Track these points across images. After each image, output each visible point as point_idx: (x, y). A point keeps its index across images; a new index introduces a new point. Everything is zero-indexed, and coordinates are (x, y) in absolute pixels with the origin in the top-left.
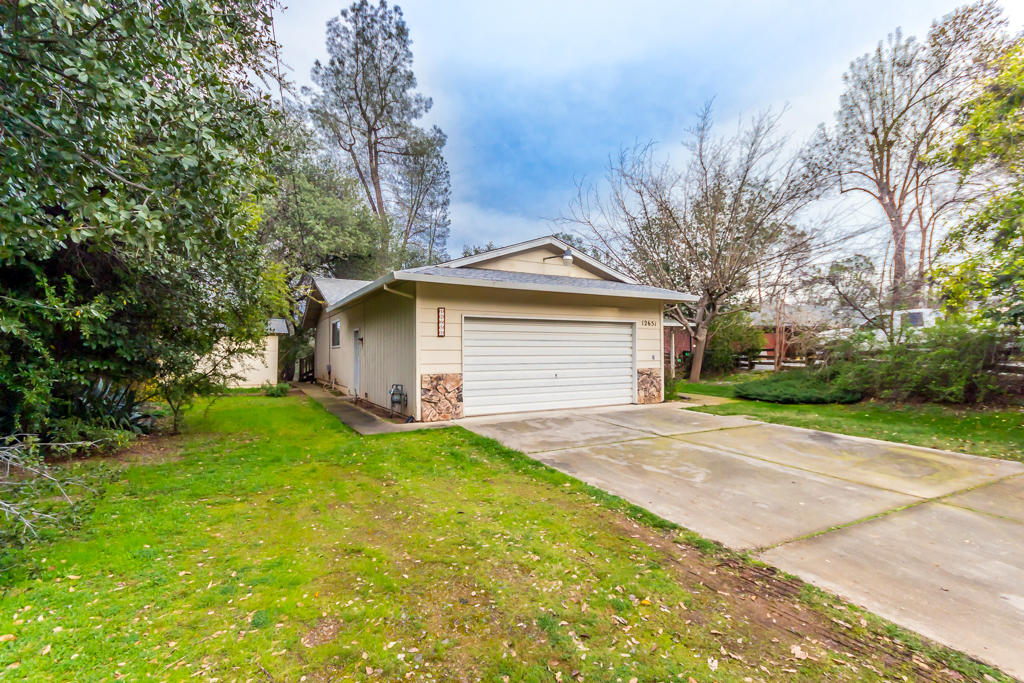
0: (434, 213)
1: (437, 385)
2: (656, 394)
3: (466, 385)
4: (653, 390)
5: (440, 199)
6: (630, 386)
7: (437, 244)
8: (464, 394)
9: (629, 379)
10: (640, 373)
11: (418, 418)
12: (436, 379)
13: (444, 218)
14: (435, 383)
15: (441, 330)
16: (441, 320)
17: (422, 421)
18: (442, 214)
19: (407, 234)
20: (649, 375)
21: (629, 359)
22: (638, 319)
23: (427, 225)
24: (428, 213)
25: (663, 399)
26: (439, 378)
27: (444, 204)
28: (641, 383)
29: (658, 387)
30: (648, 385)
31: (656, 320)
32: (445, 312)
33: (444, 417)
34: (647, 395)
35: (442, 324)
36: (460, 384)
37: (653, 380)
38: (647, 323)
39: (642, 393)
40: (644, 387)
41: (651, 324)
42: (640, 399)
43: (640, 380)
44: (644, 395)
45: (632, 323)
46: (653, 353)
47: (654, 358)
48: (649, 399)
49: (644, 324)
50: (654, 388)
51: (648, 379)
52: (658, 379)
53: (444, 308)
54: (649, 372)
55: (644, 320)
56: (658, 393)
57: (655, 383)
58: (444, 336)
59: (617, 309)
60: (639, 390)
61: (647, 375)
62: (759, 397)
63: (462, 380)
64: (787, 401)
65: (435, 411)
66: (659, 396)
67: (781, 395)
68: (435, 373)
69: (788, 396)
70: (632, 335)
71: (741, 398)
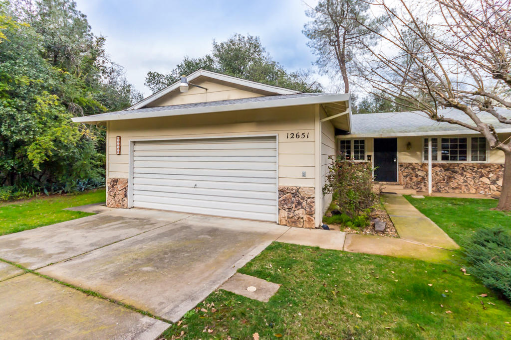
1: (114, 185)
10: (282, 191)
15: (118, 150)
16: (118, 144)
20: (295, 195)
28: (283, 202)
29: (309, 210)
30: (294, 205)
31: (308, 131)
32: (120, 139)
33: (117, 205)
34: (291, 216)
35: (119, 147)
36: (126, 185)
37: (301, 201)
38: (295, 136)
39: (285, 213)
40: (287, 207)
41: (301, 136)
42: (281, 220)
43: (281, 199)
44: (286, 215)
45: (274, 138)
46: (304, 169)
47: (304, 175)
48: (293, 222)
49: (290, 136)
50: (303, 210)
51: (293, 198)
52: (309, 200)
53: (120, 137)
54: (294, 191)
55: (290, 132)
56: (308, 216)
57: (304, 203)
58: (120, 154)
59: (253, 123)
60: (279, 209)
61: (292, 194)
63: (127, 182)
65: (113, 201)
66: (310, 220)
68: (115, 177)
70: (276, 149)
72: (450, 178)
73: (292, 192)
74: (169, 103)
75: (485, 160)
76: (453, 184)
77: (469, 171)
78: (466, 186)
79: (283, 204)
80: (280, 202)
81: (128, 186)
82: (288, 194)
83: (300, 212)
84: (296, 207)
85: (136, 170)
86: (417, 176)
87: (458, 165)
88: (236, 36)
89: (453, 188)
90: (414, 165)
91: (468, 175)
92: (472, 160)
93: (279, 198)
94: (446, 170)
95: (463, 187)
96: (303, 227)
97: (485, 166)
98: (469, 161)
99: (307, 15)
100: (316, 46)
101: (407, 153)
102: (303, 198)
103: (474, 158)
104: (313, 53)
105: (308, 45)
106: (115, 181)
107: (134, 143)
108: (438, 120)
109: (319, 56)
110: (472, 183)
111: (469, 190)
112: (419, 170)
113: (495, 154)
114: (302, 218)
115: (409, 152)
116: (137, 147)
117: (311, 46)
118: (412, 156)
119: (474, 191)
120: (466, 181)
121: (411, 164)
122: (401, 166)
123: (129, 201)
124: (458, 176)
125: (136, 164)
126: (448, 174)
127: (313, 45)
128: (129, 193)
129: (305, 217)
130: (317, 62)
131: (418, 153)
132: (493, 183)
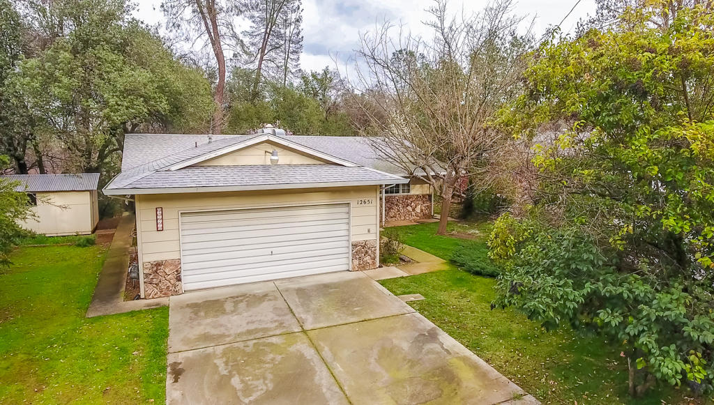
0: (288, 31)
1: (157, 270)
2: (370, 262)
3: (183, 267)
4: (367, 258)
5: (293, 17)
6: (347, 255)
7: (292, 60)
8: (182, 274)
9: (345, 250)
10: (355, 246)
11: (142, 296)
12: (155, 265)
13: (298, 34)
14: (155, 269)
15: (160, 226)
16: (159, 217)
17: (145, 298)
18: (296, 31)
19: (263, 51)
20: (364, 247)
21: (345, 233)
22: (354, 200)
23: (282, 42)
24: (282, 31)
25: (378, 264)
26: (158, 265)
27: (298, 21)
28: (355, 253)
29: (373, 256)
30: (363, 255)
31: (373, 199)
32: (162, 210)
33: (165, 294)
34: (361, 263)
35: (160, 221)
36: (179, 267)
37: (368, 250)
38: (363, 202)
39: (356, 262)
40: (358, 257)
41: (367, 202)
42: (354, 267)
43: (354, 251)
44: (358, 263)
45: (348, 204)
46: (369, 227)
47: (369, 231)
48: (363, 267)
49: (359, 203)
50: (369, 257)
51: (362, 250)
52: (373, 249)
53: (162, 208)
54: (363, 244)
55: (360, 200)
56: (373, 260)
57: (370, 252)
58: (163, 230)
60: (352, 259)
61: (362, 246)
62: (462, 265)
63: (180, 263)
64: (478, 273)
65: (156, 290)
66: (374, 263)
67: (475, 267)
68: (156, 260)
69: (479, 269)
70: (348, 213)
71: (453, 262)
75: (409, 192)
76: (392, 214)
77: (401, 201)
78: (399, 214)
79: (355, 255)
80: (353, 254)
81: (181, 267)
82: (359, 247)
84: (365, 255)
87: (395, 196)
89: (392, 218)
91: (400, 205)
92: (403, 193)
93: (352, 251)
94: (387, 202)
95: (397, 216)
96: (369, 269)
98: (401, 194)
102: (369, 248)
103: (403, 191)
107: (182, 214)
110: (402, 212)
111: (400, 217)
113: (414, 188)
116: (187, 219)
119: (403, 218)
120: (398, 210)
123: (184, 285)
124: (394, 207)
132: (414, 210)
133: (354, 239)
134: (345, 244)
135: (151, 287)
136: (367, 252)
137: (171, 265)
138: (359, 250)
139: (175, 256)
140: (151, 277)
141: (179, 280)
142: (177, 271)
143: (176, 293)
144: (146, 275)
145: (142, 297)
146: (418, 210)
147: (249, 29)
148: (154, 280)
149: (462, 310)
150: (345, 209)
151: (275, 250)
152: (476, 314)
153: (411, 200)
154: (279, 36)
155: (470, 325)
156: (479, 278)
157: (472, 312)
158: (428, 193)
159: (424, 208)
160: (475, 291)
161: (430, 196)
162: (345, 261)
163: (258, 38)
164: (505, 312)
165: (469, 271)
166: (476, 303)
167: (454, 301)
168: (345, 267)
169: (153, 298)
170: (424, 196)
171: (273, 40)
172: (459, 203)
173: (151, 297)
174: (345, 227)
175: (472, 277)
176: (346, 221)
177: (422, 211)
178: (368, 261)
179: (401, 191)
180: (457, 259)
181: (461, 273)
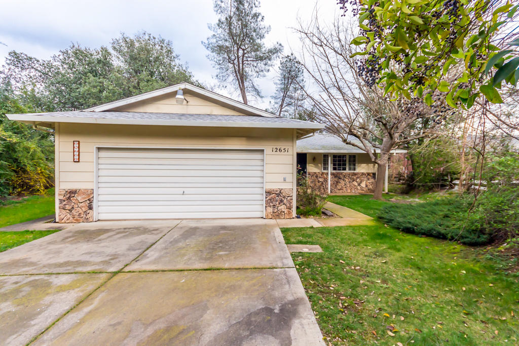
0: (296, 94)
1: (71, 197)
10: (268, 193)
12: (70, 193)
14: (69, 196)
15: (76, 157)
16: (76, 150)
17: (59, 222)
19: (282, 107)
20: (278, 195)
21: (259, 180)
23: (293, 101)
24: (293, 95)
25: (294, 215)
28: (269, 201)
29: (289, 205)
30: (277, 203)
31: (289, 147)
32: (79, 144)
33: (77, 220)
34: (275, 211)
35: (76, 153)
36: (91, 196)
37: (283, 199)
38: (278, 150)
39: (270, 210)
40: (272, 205)
41: (283, 151)
42: (268, 215)
43: (268, 199)
44: (272, 211)
45: (263, 151)
46: (284, 176)
47: (285, 180)
48: (277, 215)
49: (274, 150)
50: (284, 205)
51: (277, 198)
52: (289, 198)
53: (79, 141)
54: (278, 192)
55: (275, 147)
56: (288, 210)
57: (285, 201)
58: (79, 162)
59: (244, 138)
60: (266, 207)
61: (276, 194)
62: (390, 221)
63: (93, 193)
64: (409, 231)
65: (69, 216)
66: (289, 213)
67: (404, 222)
68: (69, 188)
69: (410, 226)
70: (263, 160)
71: (380, 218)
72: (337, 182)
73: (276, 193)
74: (141, 109)
75: (355, 170)
76: (339, 187)
77: (347, 177)
78: (346, 187)
79: (269, 202)
80: (267, 201)
81: (93, 197)
82: (273, 195)
83: (283, 208)
84: (279, 204)
85: (101, 179)
86: (319, 182)
87: (342, 173)
88: (144, 34)
89: (339, 190)
90: (317, 173)
91: (347, 180)
92: (349, 170)
93: (266, 198)
94: (335, 177)
95: (344, 189)
96: (284, 218)
97: (355, 174)
98: (347, 171)
99: (209, 28)
100: (215, 60)
101: (312, 165)
102: (284, 197)
103: (350, 169)
104: (214, 67)
105: (208, 56)
106: (72, 193)
107: (99, 149)
108: (347, 144)
109: (219, 70)
110: (348, 186)
111: (347, 190)
112: (320, 177)
113: (360, 166)
114: (284, 212)
115: (314, 164)
116: (103, 154)
117: (210, 59)
118: (316, 167)
119: (349, 191)
120: (345, 185)
121: (315, 173)
122: (309, 174)
123: (94, 214)
124: (342, 181)
125: (101, 173)
126: (336, 180)
127: (213, 58)
128: (94, 205)
129: (286, 211)
130: (217, 76)
131: (320, 165)
132: (359, 185)
133: (269, 187)
134: (259, 191)
135: (64, 211)
136: (282, 201)
137: (84, 193)
138: (274, 198)
139: (88, 186)
140: (64, 203)
141: (90, 208)
142: (89, 200)
143: (87, 220)
144: (61, 201)
145: (56, 221)
146: (363, 185)
147: (274, 95)
148: (67, 206)
149: (367, 275)
150: (258, 156)
151: (186, 191)
152: (390, 285)
153: (356, 176)
154: (291, 98)
155: (371, 306)
156: (409, 237)
157: (384, 281)
158: (373, 172)
159: (368, 184)
160: (399, 250)
161: (374, 174)
162: (259, 208)
163: (279, 99)
164: (452, 291)
165: (398, 229)
166: (395, 267)
167: (361, 259)
168: (259, 214)
169: (65, 223)
170: (368, 174)
171: (287, 100)
172: (403, 184)
173: (63, 221)
174: (259, 174)
175: (401, 235)
176: (261, 168)
177: (367, 186)
178: (283, 210)
179: (347, 169)
180: (385, 216)
181: (387, 229)
